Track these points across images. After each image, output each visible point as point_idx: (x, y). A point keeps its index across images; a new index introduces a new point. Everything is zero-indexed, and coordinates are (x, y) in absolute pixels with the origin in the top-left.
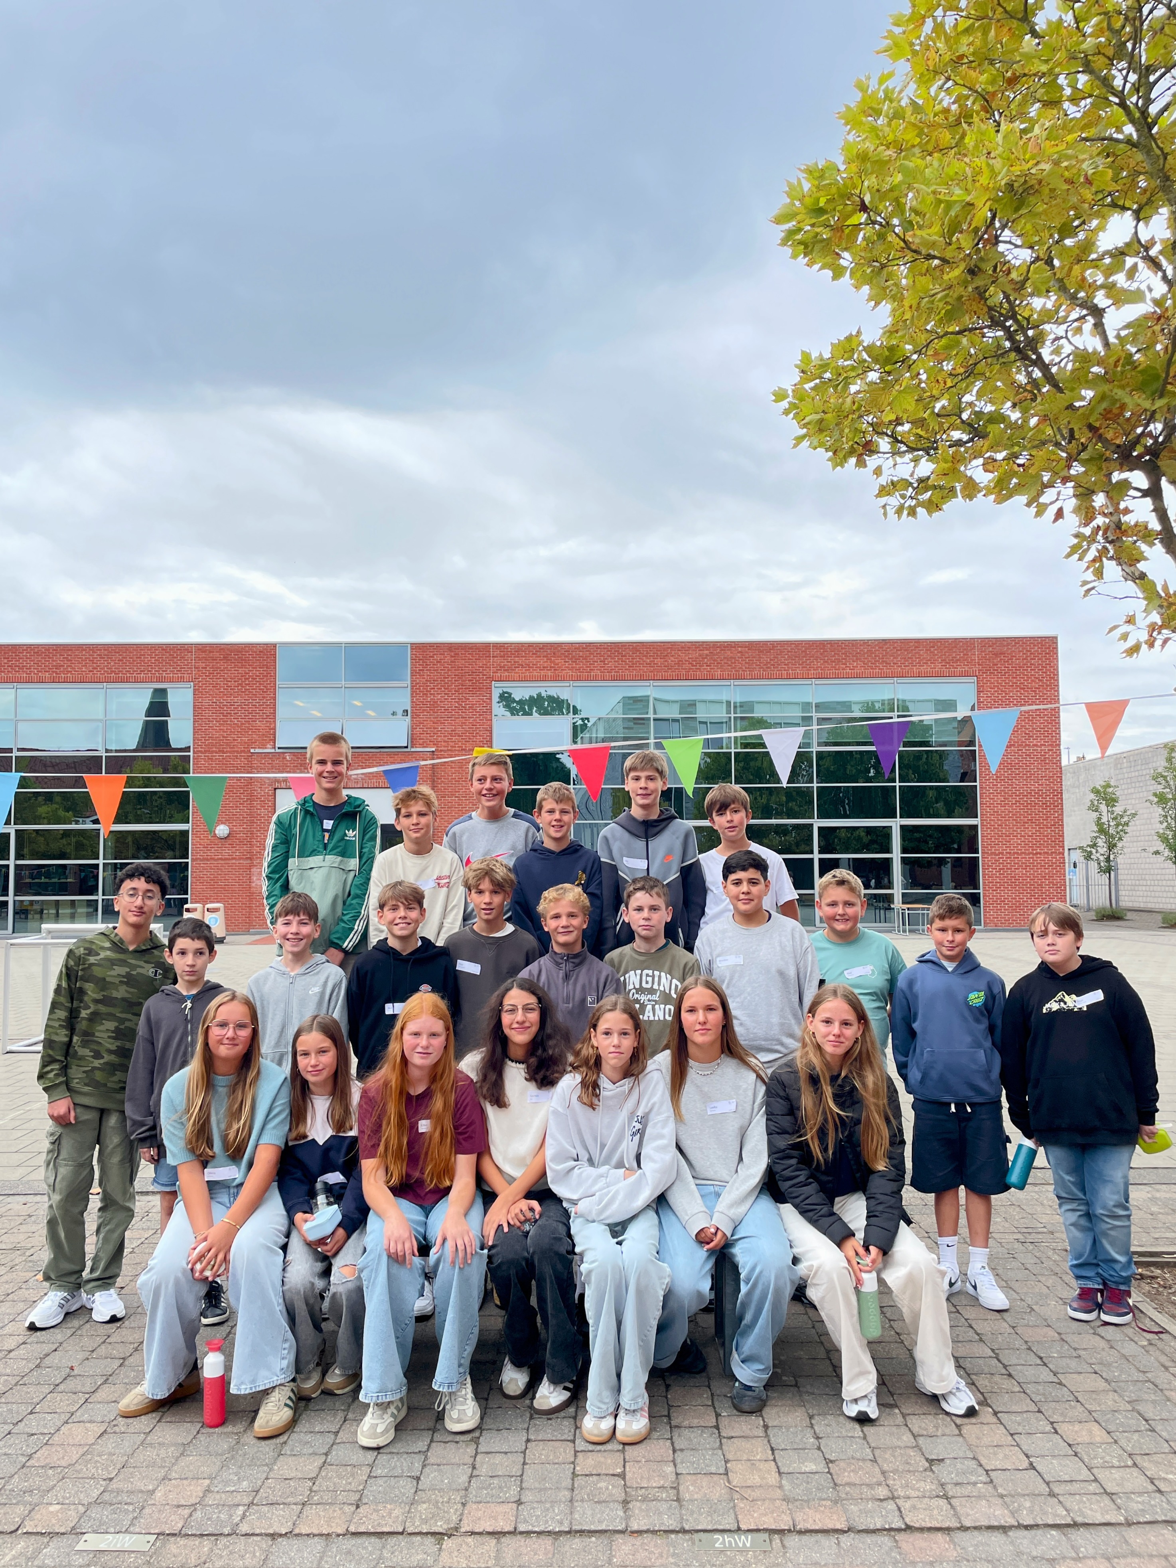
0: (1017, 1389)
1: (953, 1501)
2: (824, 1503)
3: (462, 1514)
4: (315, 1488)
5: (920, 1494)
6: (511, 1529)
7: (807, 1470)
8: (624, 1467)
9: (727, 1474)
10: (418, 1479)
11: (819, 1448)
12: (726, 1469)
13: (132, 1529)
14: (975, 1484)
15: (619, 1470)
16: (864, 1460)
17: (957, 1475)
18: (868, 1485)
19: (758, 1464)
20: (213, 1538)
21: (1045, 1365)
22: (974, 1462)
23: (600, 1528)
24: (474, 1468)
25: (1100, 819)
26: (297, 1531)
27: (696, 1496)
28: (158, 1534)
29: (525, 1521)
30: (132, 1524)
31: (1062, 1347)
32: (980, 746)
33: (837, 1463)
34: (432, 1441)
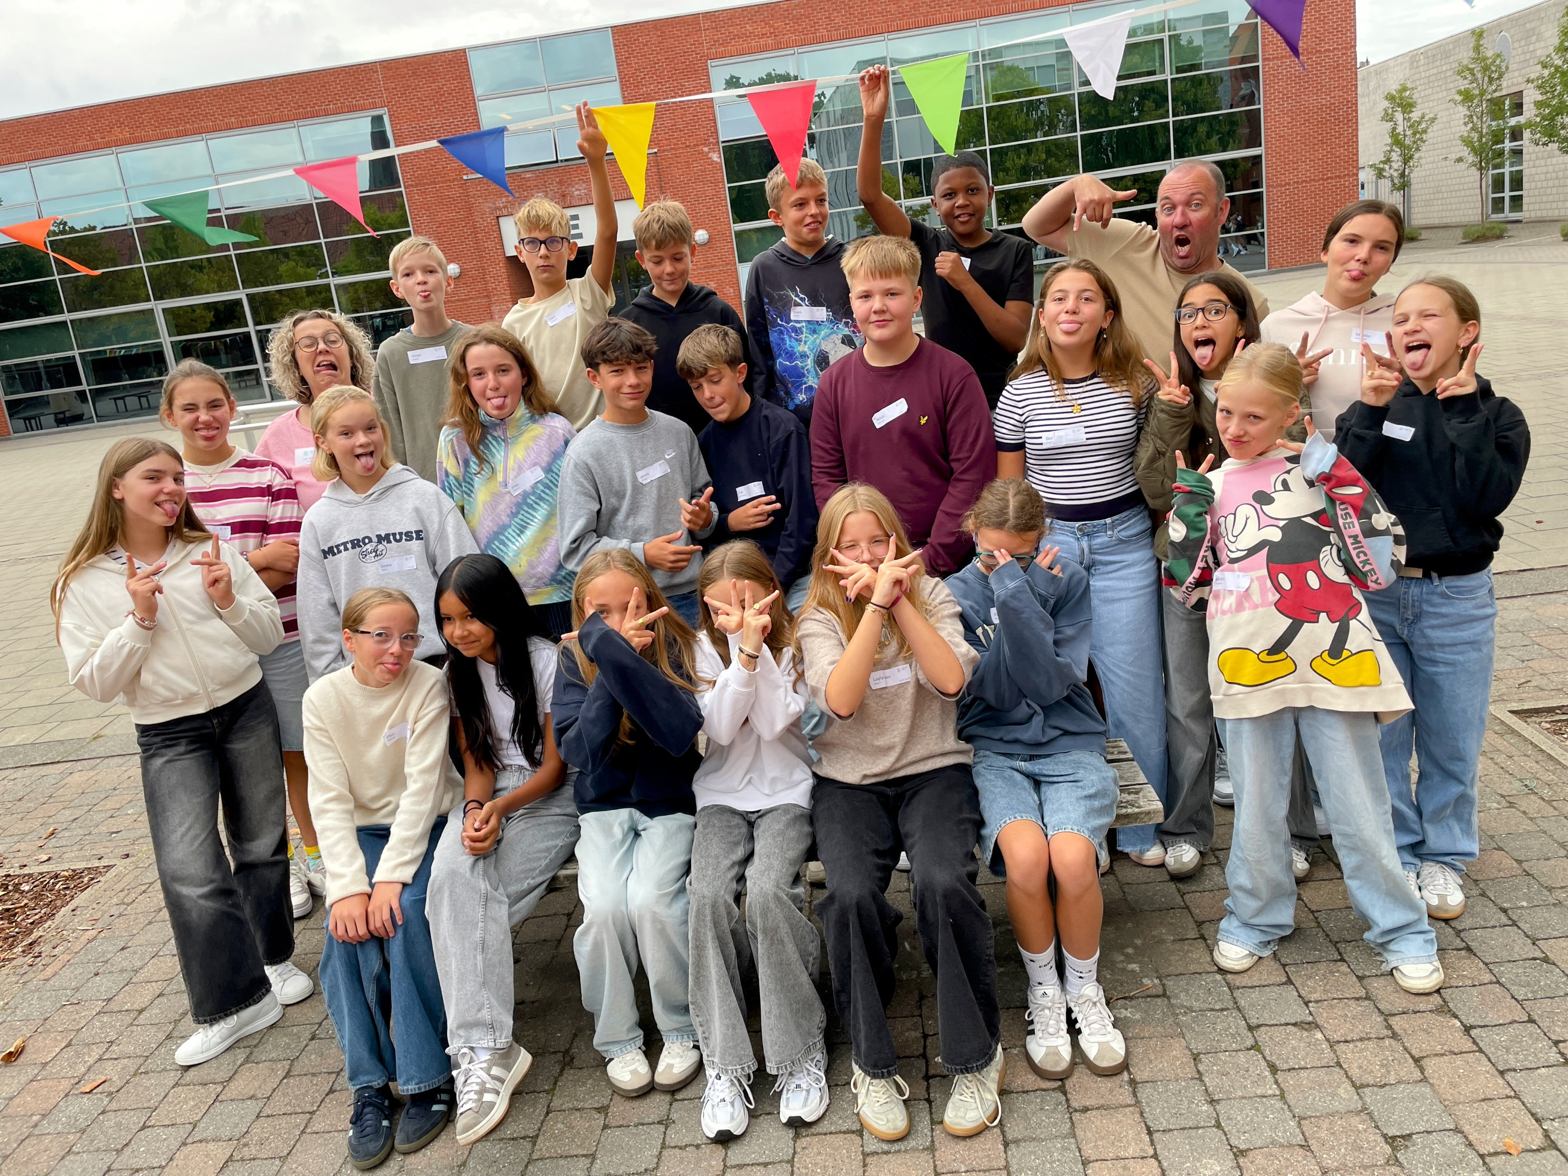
0: (1487, 977)
11: (1218, 1126)
16: (1291, 1146)
19: (1132, 1164)
21: (1514, 924)
22: (1457, 1139)
25: (1394, 129)
31: (1529, 887)
32: (1264, 60)
33: (1251, 1154)
34: (664, 1146)
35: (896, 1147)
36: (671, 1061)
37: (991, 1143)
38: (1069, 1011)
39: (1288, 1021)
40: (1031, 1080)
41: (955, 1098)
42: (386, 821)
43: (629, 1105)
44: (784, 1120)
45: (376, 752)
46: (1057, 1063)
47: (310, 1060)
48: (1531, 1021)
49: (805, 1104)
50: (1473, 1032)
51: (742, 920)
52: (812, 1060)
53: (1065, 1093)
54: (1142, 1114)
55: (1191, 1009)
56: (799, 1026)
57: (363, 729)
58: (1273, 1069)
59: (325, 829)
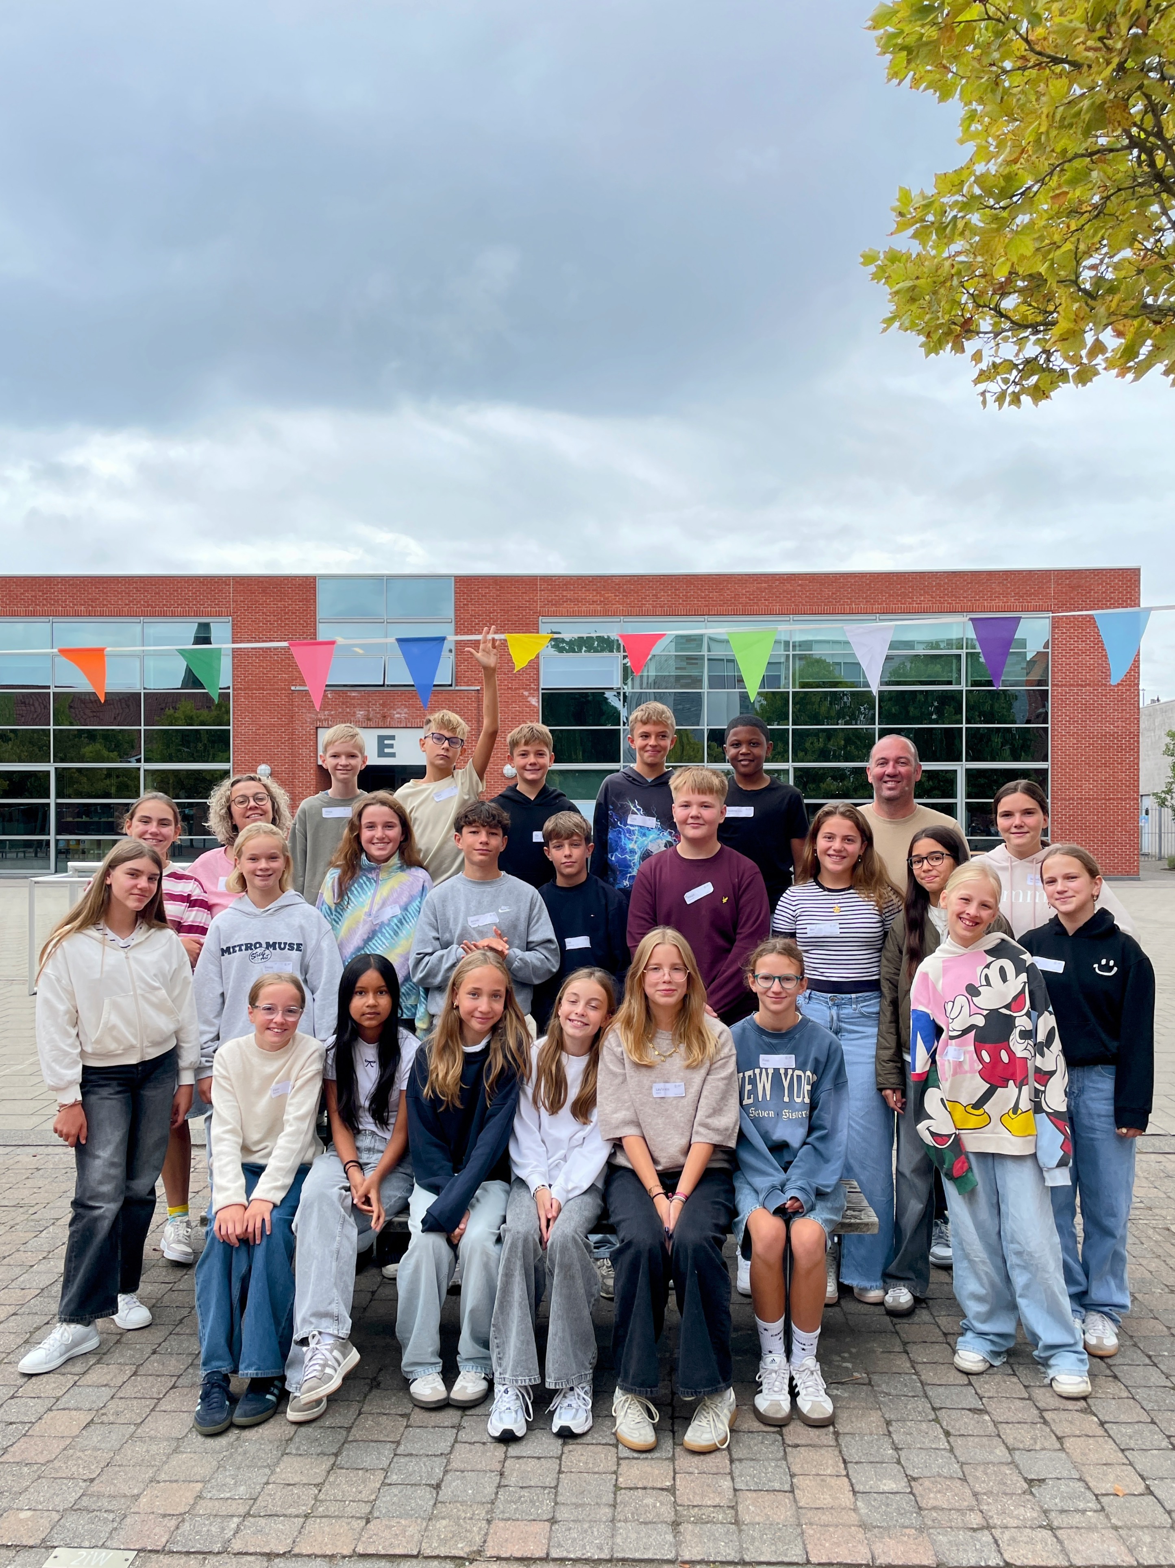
0: (1125, 1394)
1: (1059, 1533)
2: (907, 1531)
3: (486, 1534)
4: (321, 1496)
5: (1020, 1523)
6: (542, 1554)
7: (886, 1489)
8: (674, 1479)
9: (792, 1491)
10: (438, 1487)
11: (899, 1462)
12: (792, 1485)
13: (108, 1543)
14: (1084, 1512)
15: (668, 1484)
16: (952, 1478)
17: (1061, 1501)
18: (958, 1510)
19: (828, 1479)
20: (201, 1557)
21: (1155, 1365)
22: (1081, 1484)
23: (646, 1557)
24: (502, 1474)
26: (296, 1550)
27: (757, 1519)
28: (139, 1551)
29: (560, 1545)
30: (110, 1537)
32: (1053, 685)
33: (920, 1481)
34: (456, 1441)
35: (644, 1455)
36: (466, 1384)
37: (720, 1461)
38: (792, 1379)
39: (965, 1406)
40: (756, 1425)
41: (695, 1424)
42: (262, 1162)
43: (427, 1415)
44: (555, 1429)
45: (263, 1104)
46: (777, 1411)
47: (154, 1365)
48: (1153, 1422)
49: (574, 1418)
50: (1106, 1426)
51: (542, 1260)
52: (583, 1388)
53: (782, 1435)
54: (840, 1452)
55: (889, 1394)
56: (576, 1356)
57: (256, 1083)
58: (947, 1434)
59: (221, 1153)
